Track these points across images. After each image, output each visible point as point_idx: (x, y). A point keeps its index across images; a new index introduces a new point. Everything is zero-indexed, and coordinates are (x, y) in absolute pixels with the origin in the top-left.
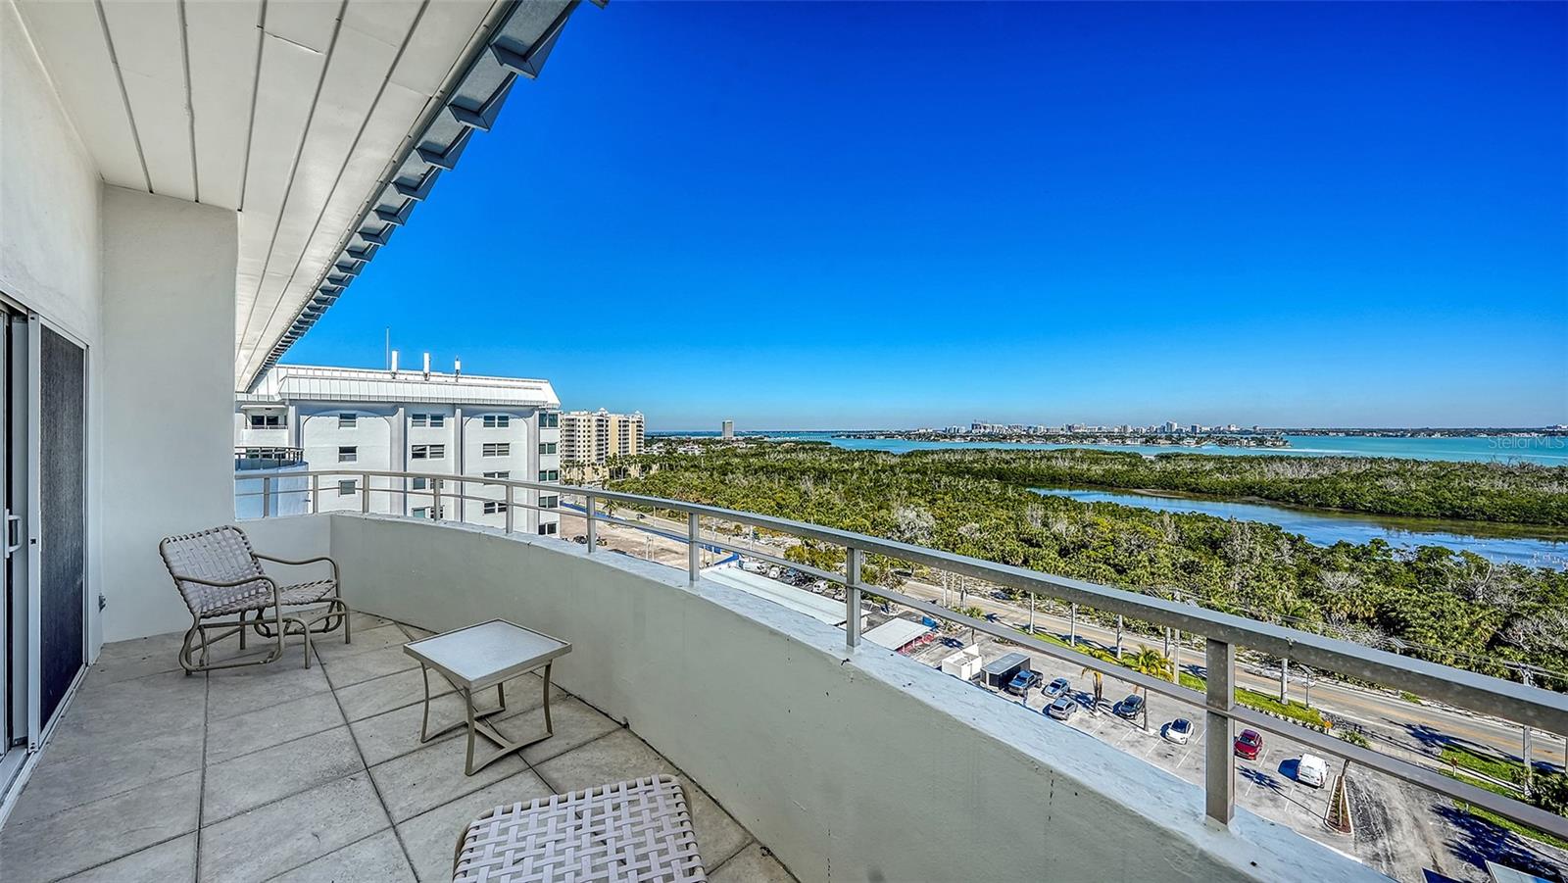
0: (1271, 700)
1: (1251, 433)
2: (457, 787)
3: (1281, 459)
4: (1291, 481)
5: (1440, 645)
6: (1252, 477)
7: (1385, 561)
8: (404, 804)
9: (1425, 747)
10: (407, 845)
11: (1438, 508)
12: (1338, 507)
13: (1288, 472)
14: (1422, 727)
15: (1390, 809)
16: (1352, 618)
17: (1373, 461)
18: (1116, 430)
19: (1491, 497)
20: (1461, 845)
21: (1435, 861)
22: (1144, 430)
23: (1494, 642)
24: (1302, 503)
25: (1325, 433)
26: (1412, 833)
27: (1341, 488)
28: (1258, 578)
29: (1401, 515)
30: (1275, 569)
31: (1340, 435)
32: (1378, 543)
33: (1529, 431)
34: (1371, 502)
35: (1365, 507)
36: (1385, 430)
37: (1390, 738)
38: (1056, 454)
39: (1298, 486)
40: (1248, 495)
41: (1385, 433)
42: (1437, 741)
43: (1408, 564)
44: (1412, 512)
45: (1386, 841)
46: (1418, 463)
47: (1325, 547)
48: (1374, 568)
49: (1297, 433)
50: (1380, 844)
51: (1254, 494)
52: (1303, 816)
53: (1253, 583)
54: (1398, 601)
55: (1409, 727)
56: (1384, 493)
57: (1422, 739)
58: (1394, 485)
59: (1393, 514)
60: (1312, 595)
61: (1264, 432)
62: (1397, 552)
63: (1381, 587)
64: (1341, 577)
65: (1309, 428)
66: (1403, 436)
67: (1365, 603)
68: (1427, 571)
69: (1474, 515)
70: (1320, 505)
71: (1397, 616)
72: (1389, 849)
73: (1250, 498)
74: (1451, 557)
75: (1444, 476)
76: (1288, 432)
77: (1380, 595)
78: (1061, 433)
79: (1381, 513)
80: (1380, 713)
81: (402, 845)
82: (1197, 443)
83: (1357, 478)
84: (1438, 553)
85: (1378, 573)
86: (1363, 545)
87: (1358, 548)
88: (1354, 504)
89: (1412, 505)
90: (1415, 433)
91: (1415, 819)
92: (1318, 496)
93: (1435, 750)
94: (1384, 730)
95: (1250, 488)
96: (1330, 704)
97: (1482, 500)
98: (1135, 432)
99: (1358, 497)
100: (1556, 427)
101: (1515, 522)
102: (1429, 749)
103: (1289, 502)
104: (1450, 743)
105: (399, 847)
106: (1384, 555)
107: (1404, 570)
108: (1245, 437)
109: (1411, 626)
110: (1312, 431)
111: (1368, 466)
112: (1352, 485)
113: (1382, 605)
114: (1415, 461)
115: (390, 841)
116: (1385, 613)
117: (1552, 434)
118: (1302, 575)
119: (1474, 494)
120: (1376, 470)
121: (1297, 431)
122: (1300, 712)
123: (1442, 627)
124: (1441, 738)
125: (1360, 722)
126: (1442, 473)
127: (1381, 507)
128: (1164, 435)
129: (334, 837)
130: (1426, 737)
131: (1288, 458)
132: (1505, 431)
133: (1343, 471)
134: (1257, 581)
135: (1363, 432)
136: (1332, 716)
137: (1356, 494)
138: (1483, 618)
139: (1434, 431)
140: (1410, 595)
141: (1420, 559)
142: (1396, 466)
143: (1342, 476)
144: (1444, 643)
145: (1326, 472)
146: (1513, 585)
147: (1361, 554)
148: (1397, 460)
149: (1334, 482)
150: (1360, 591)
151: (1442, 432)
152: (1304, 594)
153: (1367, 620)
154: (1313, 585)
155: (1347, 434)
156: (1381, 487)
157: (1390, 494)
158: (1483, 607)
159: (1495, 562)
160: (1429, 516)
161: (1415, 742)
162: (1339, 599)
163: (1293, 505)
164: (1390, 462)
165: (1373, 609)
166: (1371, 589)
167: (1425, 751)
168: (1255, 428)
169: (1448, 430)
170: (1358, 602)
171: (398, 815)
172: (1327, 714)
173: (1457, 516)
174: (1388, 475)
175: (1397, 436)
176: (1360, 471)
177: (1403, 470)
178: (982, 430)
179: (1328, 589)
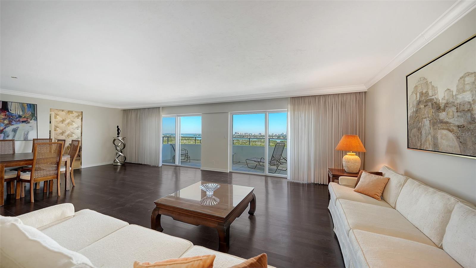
18: (271, 135)
22: (277, 135)
38: (257, 141)
78: (258, 135)
98: (275, 135)
128: (282, 136)
178: (238, 134)
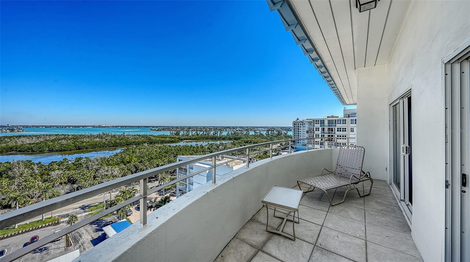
0: (38, 222)
1: (6, 127)
2: (304, 223)
3: (24, 136)
4: (29, 144)
5: (85, 182)
6: (11, 144)
7: (67, 164)
8: (317, 228)
9: (84, 211)
10: (323, 221)
11: (75, 147)
12: (47, 151)
13: (28, 141)
14: (83, 206)
15: (80, 231)
16: (61, 184)
17: (56, 135)
19: (86, 143)
20: (96, 229)
21: (92, 237)
23: (95, 177)
24: (34, 151)
25: (38, 127)
26: (86, 234)
27: (48, 144)
28: (26, 181)
29: (66, 150)
30: (31, 176)
31: (43, 127)
32: (65, 159)
33: (90, 126)
34: (58, 148)
35: (56, 149)
36: (57, 126)
37: (76, 213)
39: (32, 145)
40: (10, 151)
41: (57, 127)
42: (87, 208)
43: (73, 163)
44: (69, 149)
45: (81, 241)
46: (69, 135)
47: (47, 164)
48: (65, 167)
49: (27, 127)
50: (80, 242)
51: (13, 150)
52: (59, 251)
53: (24, 183)
54: (73, 175)
55: (80, 207)
56: (61, 145)
57: (83, 209)
58: (64, 142)
59: (64, 150)
60: (47, 181)
61: (13, 126)
62: (70, 161)
63: (68, 172)
64: (57, 172)
65: (32, 125)
66: (62, 128)
67: (65, 178)
68: (78, 165)
69: (83, 148)
70: (41, 151)
71: (73, 179)
72: (82, 242)
73: (11, 152)
74: (83, 159)
75: (76, 138)
76: (23, 126)
77: (68, 174)
79: (61, 151)
80: (72, 208)
81: (324, 222)
83: (52, 141)
84: (80, 159)
85: (66, 168)
86: (61, 161)
87: (59, 162)
88: (53, 149)
89: (69, 147)
90: (66, 127)
91: (86, 230)
92: (40, 148)
93: (87, 210)
94: (74, 212)
95: (11, 148)
96: (58, 212)
97: (85, 144)
99: (54, 147)
100: (94, 125)
101: (91, 148)
102: (85, 210)
103: (29, 152)
104: (89, 206)
105: (325, 222)
106: (67, 162)
107: (72, 165)
108: (4, 128)
109: (78, 180)
110: (33, 126)
111: (55, 137)
112: (52, 143)
113: (69, 177)
114: (68, 135)
115: (325, 224)
116: (70, 179)
117: (94, 127)
118: (42, 175)
119: (83, 142)
120: (58, 138)
121: (27, 126)
122: (50, 220)
123: (85, 178)
124: (87, 206)
125: (68, 213)
126: (75, 138)
127: (61, 149)
129: (334, 233)
130: (83, 208)
131: (26, 136)
132: (86, 126)
133: (48, 139)
134: (25, 182)
135: (51, 126)
136: (60, 216)
137: (53, 146)
138: (92, 173)
139: (70, 126)
140: (76, 172)
141: (76, 161)
142: (63, 137)
143: (48, 140)
144: (86, 182)
145: (42, 140)
146: (96, 163)
147: (60, 164)
148: (63, 135)
149: (46, 143)
150: (63, 175)
151: (72, 126)
152: (44, 181)
153: (65, 183)
154: (47, 177)
155: (46, 127)
156: (60, 143)
157: (63, 145)
158: (91, 170)
159: (92, 159)
160: (73, 150)
161: (82, 211)
162: (57, 179)
163: (30, 153)
164: (61, 135)
165: (67, 179)
166: (66, 173)
167: (85, 211)
168: (8, 125)
169: (74, 126)
170: (63, 178)
171: (320, 227)
172: (58, 216)
173: (79, 149)
174: (62, 139)
175: (61, 128)
176: (53, 139)
177: (65, 137)
179: (53, 177)
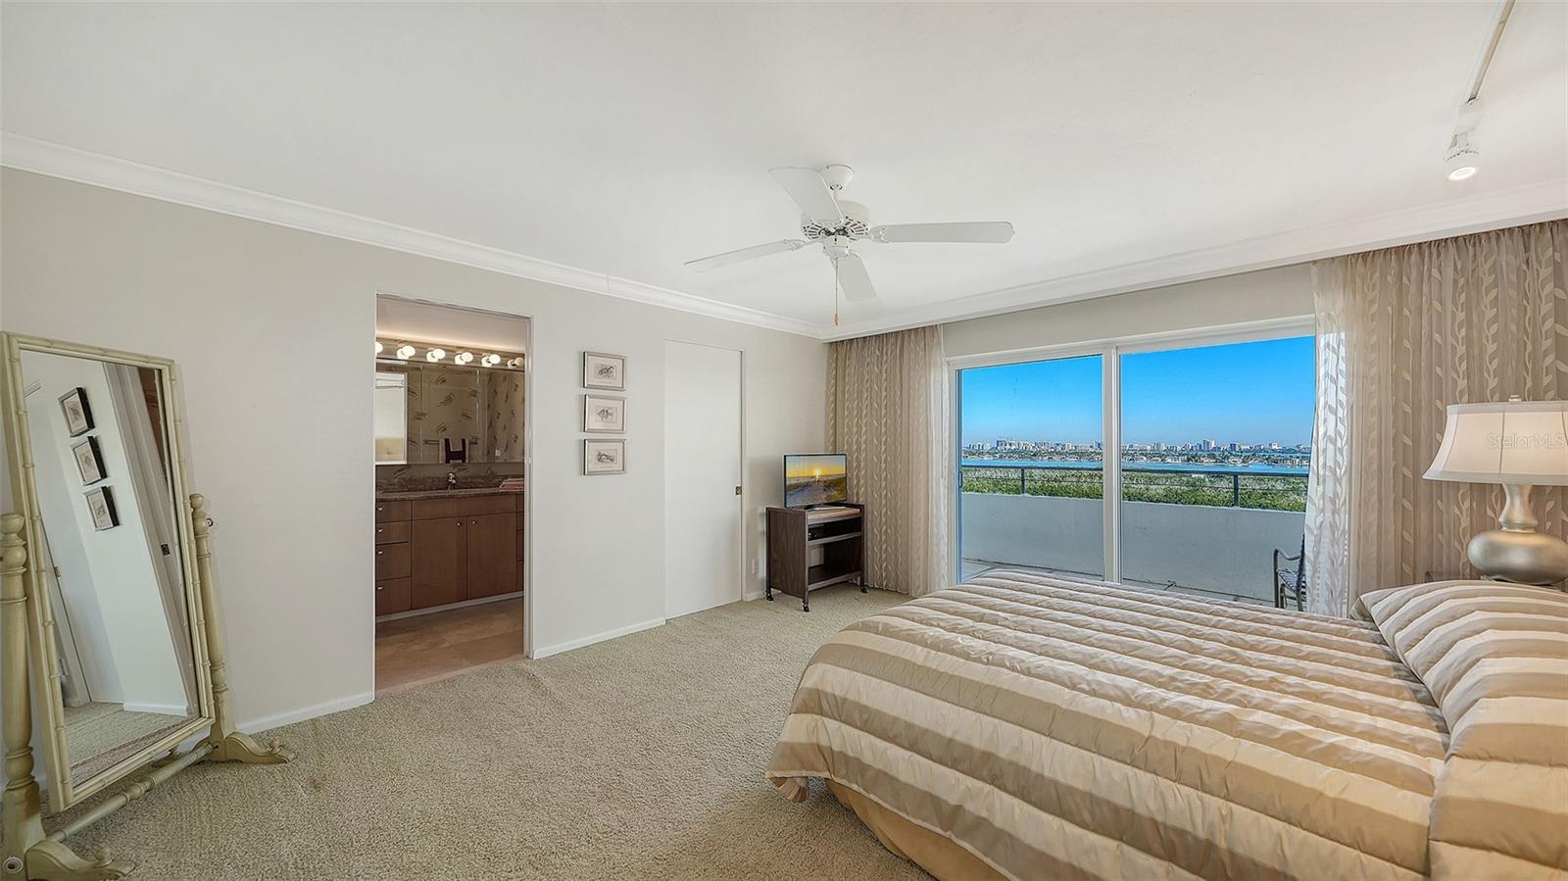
1: (1296, 452)
82: (1243, 462)
